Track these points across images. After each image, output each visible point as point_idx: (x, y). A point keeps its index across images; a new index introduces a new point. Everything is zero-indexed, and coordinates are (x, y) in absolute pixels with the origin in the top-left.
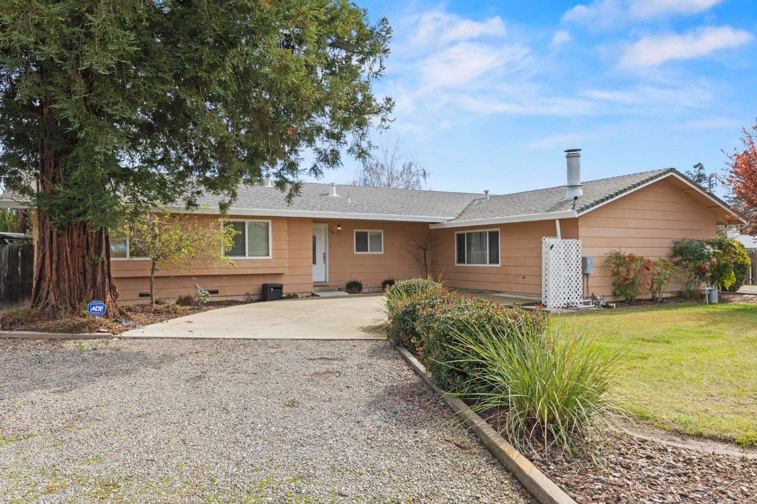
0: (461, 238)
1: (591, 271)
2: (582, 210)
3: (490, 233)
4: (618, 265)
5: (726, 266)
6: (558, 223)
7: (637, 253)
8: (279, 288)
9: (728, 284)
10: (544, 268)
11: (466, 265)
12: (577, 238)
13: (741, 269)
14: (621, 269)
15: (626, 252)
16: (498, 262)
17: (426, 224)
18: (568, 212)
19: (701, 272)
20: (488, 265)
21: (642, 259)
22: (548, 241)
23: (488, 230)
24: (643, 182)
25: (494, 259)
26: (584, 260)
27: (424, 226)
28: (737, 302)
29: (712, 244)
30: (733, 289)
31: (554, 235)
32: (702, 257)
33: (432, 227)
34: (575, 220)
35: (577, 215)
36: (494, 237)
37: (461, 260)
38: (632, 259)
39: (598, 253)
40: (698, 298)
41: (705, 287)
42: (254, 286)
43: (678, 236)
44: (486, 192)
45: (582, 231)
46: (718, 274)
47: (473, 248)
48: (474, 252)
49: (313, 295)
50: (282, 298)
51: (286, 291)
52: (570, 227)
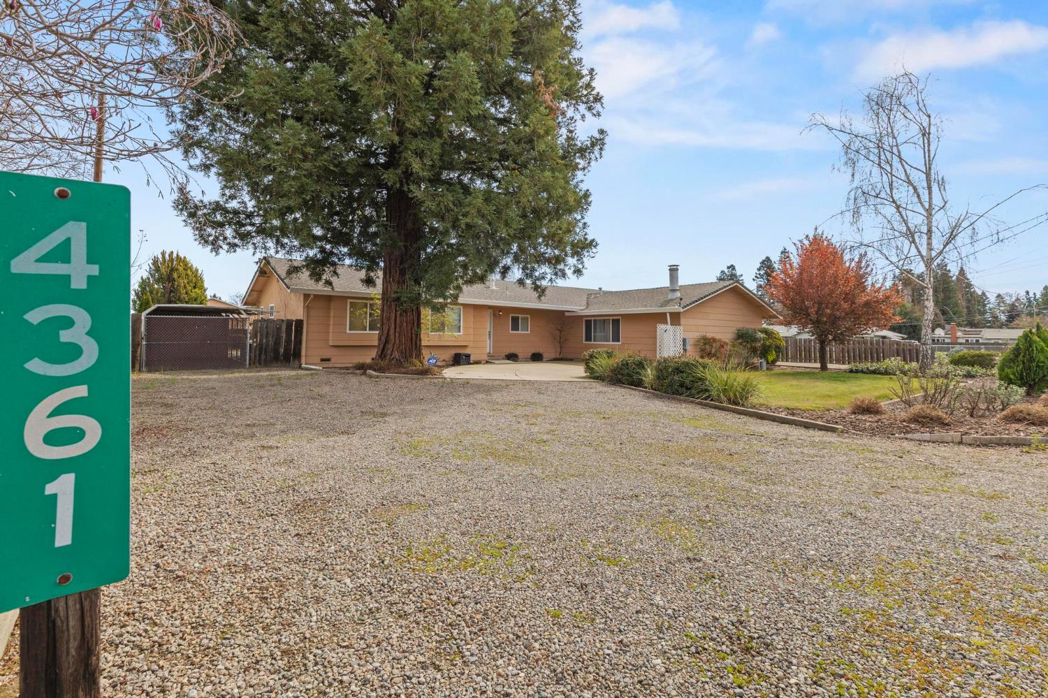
0: (588, 323)
1: (688, 348)
2: (685, 307)
3: (613, 320)
4: (705, 344)
5: (770, 347)
6: (668, 315)
7: (717, 336)
8: (468, 356)
9: (771, 358)
10: (658, 345)
11: (592, 342)
12: (679, 325)
13: (778, 349)
14: (707, 347)
15: (710, 335)
16: (619, 341)
17: (563, 312)
18: (676, 308)
19: (754, 350)
20: (611, 343)
21: (720, 340)
22: (661, 327)
23: (611, 318)
24: (720, 289)
25: (616, 338)
26: (684, 340)
27: (560, 314)
28: (776, 370)
29: (762, 332)
30: (774, 362)
31: (666, 323)
32: (756, 340)
33: (567, 314)
34: (679, 314)
35: (682, 310)
36: (616, 323)
37: (588, 338)
38: (714, 340)
39: (693, 336)
40: (755, 368)
41: (756, 361)
42: (448, 355)
43: (740, 326)
44: (600, 289)
45: (683, 321)
46: (764, 352)
47: (598, 330)
48: (598, 334)
49: (487, 362)
50: (471, 364)
51: (472, 359)
52: (676, 318)
